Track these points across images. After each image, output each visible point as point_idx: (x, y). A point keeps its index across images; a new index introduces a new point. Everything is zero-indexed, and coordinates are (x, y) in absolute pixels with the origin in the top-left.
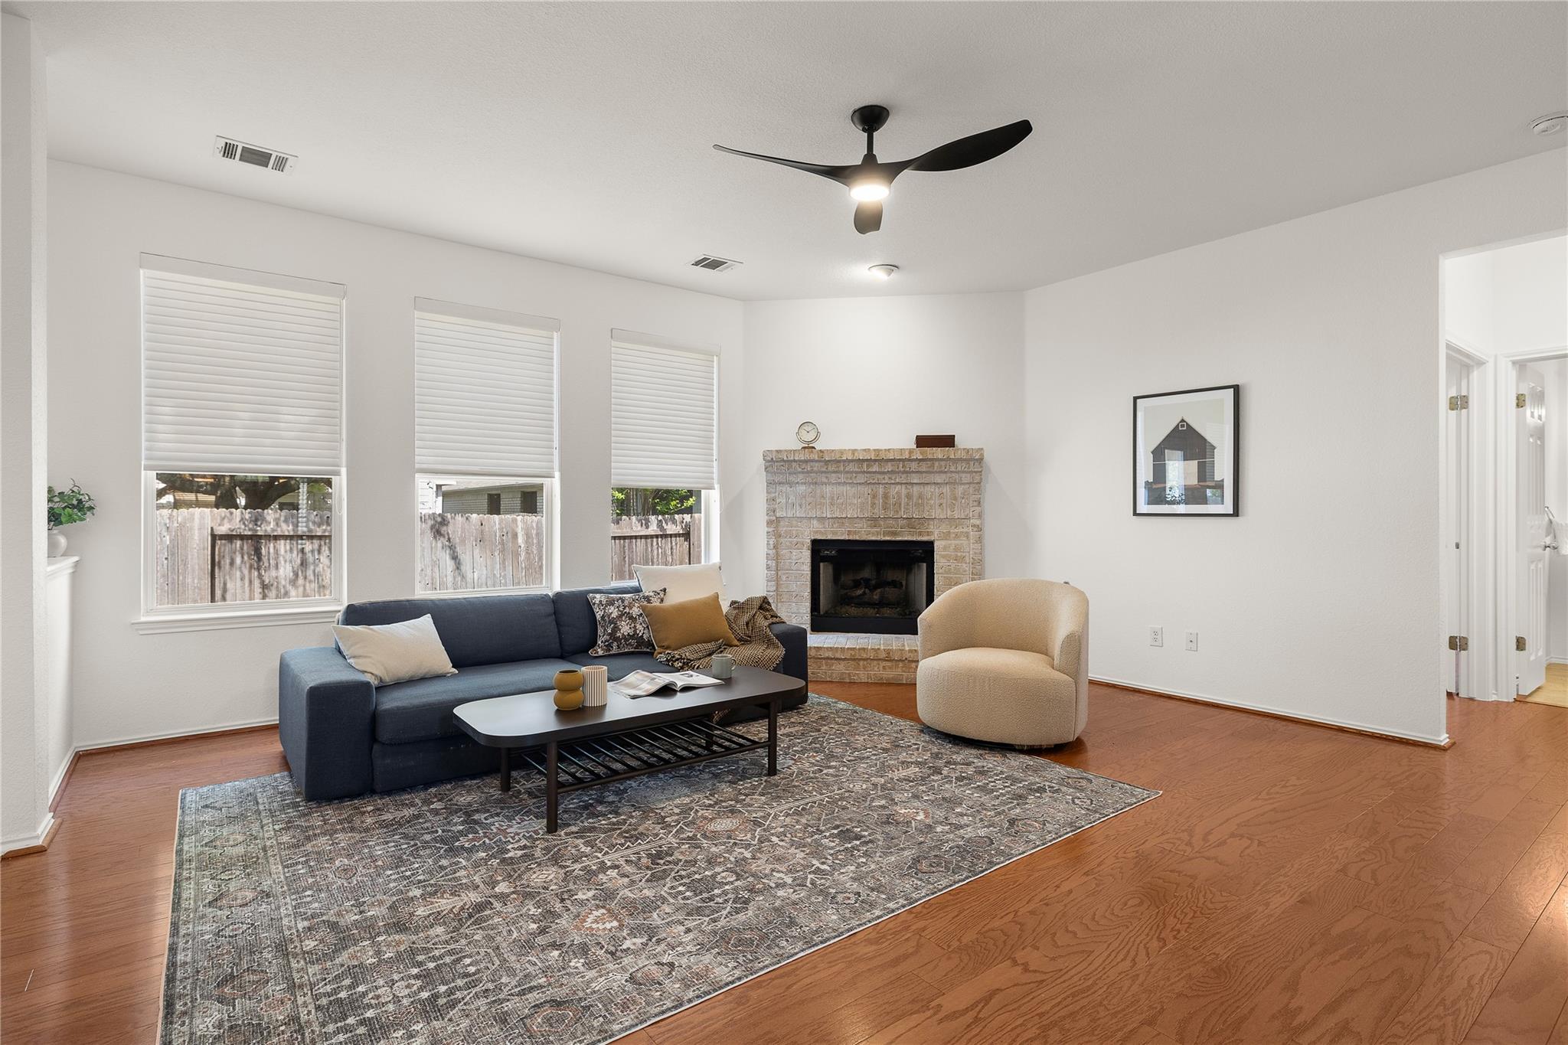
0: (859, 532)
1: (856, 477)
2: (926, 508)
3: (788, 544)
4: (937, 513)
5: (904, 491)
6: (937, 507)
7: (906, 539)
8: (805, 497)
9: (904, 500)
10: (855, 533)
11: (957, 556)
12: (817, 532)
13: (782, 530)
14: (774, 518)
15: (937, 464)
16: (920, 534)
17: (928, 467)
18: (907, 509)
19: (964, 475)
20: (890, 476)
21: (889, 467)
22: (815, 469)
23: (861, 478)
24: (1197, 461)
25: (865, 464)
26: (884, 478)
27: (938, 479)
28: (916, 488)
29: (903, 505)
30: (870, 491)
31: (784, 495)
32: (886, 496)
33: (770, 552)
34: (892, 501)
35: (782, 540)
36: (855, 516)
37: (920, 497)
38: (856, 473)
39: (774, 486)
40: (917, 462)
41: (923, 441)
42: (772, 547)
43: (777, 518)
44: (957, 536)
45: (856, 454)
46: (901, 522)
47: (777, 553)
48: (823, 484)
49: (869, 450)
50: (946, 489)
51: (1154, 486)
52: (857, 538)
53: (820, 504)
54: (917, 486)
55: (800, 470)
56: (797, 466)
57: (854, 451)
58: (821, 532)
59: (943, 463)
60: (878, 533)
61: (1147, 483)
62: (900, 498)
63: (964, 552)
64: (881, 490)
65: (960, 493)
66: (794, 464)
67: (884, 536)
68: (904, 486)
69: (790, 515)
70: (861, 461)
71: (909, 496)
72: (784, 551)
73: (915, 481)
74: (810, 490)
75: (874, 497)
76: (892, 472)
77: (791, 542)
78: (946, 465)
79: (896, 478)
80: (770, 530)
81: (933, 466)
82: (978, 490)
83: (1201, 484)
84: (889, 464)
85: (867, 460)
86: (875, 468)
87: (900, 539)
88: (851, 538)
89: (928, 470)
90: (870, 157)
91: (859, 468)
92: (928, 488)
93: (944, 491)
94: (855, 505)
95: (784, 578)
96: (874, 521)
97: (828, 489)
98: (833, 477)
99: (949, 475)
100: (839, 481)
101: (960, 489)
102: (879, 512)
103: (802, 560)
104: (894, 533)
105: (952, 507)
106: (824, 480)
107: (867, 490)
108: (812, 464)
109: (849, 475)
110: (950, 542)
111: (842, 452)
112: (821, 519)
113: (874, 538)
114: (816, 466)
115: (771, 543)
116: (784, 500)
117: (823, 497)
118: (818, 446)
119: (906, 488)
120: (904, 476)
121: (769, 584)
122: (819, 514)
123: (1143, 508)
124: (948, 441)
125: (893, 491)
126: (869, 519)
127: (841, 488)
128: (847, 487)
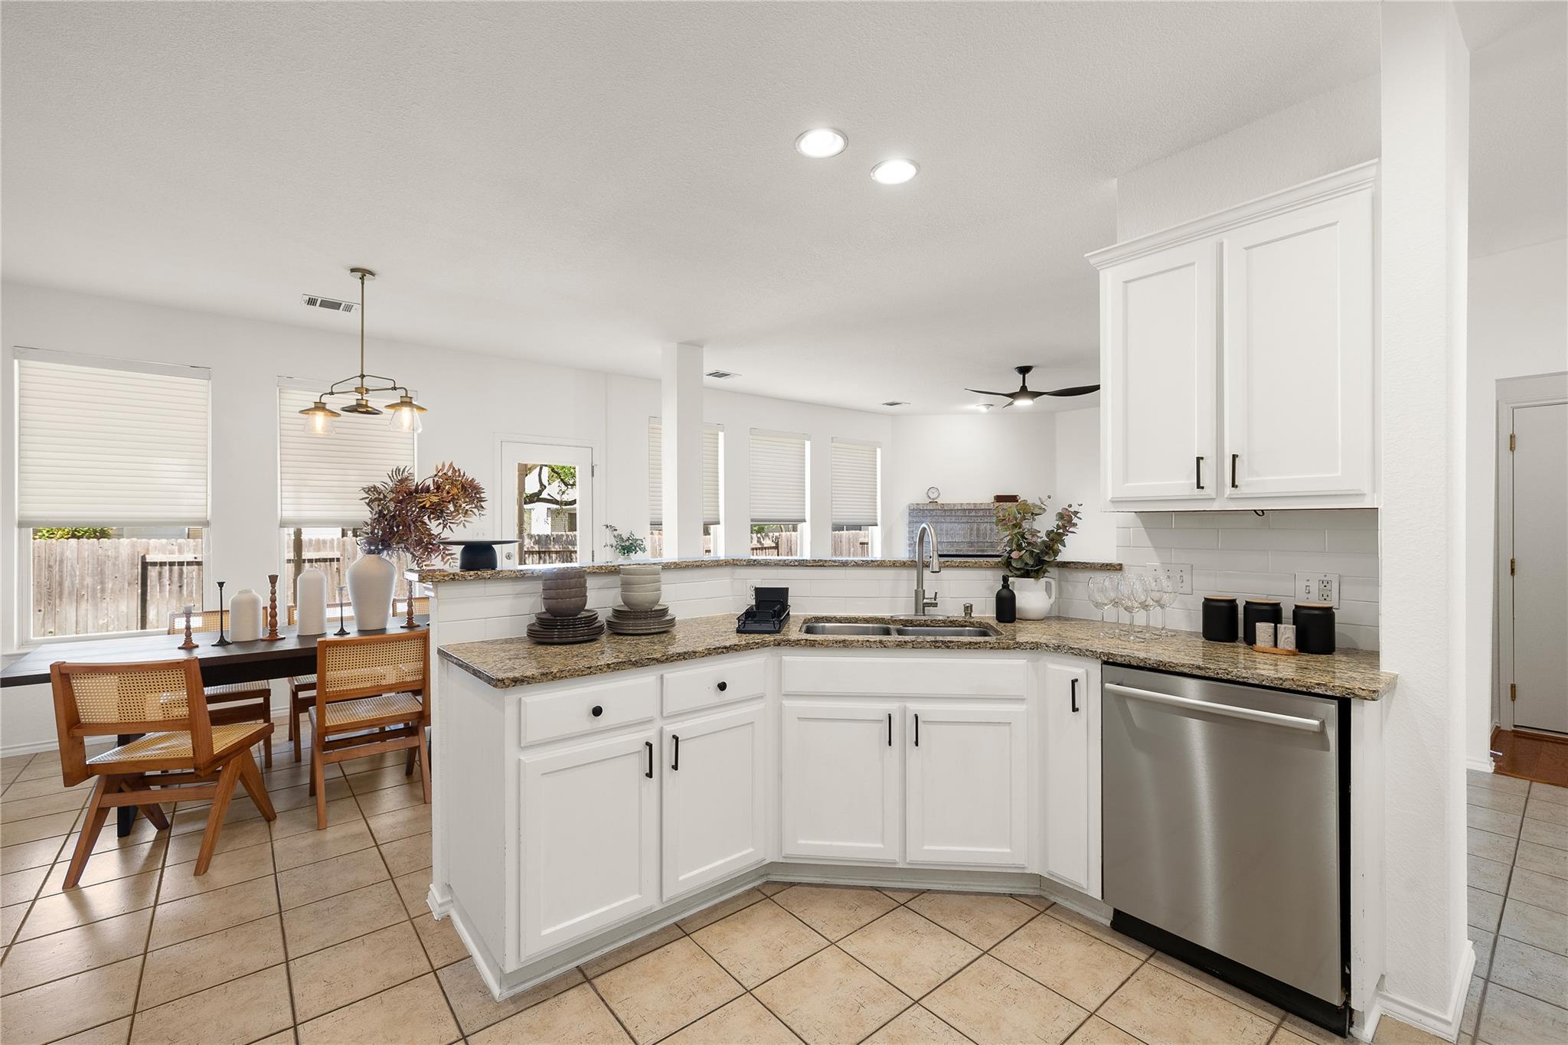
1: (961, 519)
5: (988, 527)
7: (989, 554)
9: (988, 532)
10: (960, 551)
20: (980, 518)
21: (981, 513)
23: (965, 520)
25: (967, 512)
26: (977, 519)
29: (988, 535)
32: (978, 529)
34: (982, 532)
36: (960, 541)
38: (962, 516)
39: (912, 524)
41: (999, 499)
46: (986, 544)
48: (942, 522)
49: (970, 503)
52: (961, 554)
55: (928, 514)
57: (962, 504)
60: (973, 551)
62: (986, 530)
64: (975, 526)
66: (928, 511)
67: (977, 552)
68: (989, 524)
70: (970, 510)
71: (991, 530)
75: (971, 530)
76: (983, 516)
79: (983, 519)
84: (981, 511)
85: (968, 509)
86: (973, 514)
87: (985, 554)
88: (957, 554)
90: (1024, 388)
91: (964, 514)
94: (960, 535)
96: (971, 544)
97: (944, 526)
98: (948, 519)
100: (953, 521)
102: (974, 539)
104: (982, 551)
106: (944, 520)
107: (968, 526)
108: (935, 511)
109: (957, 518)
111: (954, 504)
113: (971, 554)
114: (938, 513)
118: (940, 501)
120: (989, 518)
124: (1013, 499)
125: (982, 526)
126: (969, 543)
127: (952, 524)
128: (956, 524)
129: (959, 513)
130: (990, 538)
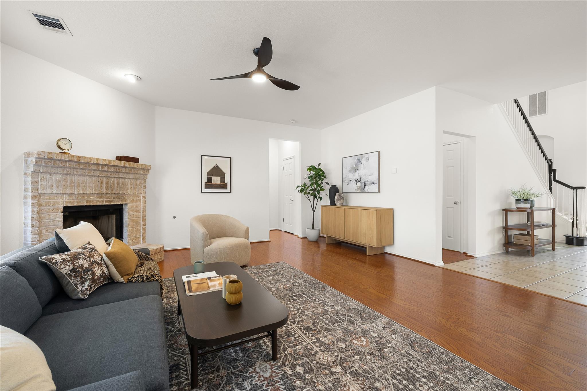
0: (93, 201)
1: (93, 173)
2: (125, 189)
3: (47, 210)
4: (130, 191)
5: (116, 181)
6: (130, 189)
7: (116, 203)
8: (60, 182)
9: (116, 185)
10: (91, 202)
11: (136, 210)
12: (68, 202)
13: (43, 201)
14: (37, 194)
15: (133, 170)
16: (122, 201)
17: (130, 171)
18: (117, 189)
19: (141, 176)
20: (111, 173)
21: (112, 169)
22: (72, 166)
23: (97, 173)
24: (220, 177)
25: (101, 167)
26: (108, 174)
27: (131, 176)
28: (121, 180)
29: (115, 188)
30: (99, 180)
31: (45, 180)
32: (107, 183)
33: (35, 216)
34: (110, 186)
35: (42, 208)
36: (92, 193)
37: (123, 184)
38: (94, 170)
39: (37, 174)
40: (125, 168)
42: (36, 212)
43: (39, 194)
44: (136, 202)
45: (99, 161)
46: (113, 195)
47: (40, 217)
48: (74, 175)
49: (105, 159)
50: (133, 181)
51: (208, 184)
52: (92, 204)
53: (71, 186)
54: (122, 179)
55: (61, 166)
56: (60, 163)
57: (98, 159)
58: (70, 202)
59: (135, 170)
60: (103, 201)
61: (205, 182)
62: (114, 184)
63: (139, 208)
64: (105, 180)
65: (138, 183)
66: (58, 162)
67: (105, 203)
68: (116, 179)
69: (49, 192)
70: (103, 165)
71: (118, 184)
72: (44, 215)
73: (122, 177)
74: (64, 178)
75: (102, 183)
76: (113, 172)
77: (49, 209)
78: (136, 171)
79: (113, 175)
80: (35, 202)
81: (131, 170)
82: (145, 182)
83: (221, 183)
84: (113, 167)
85: (102, 164)
86: (106, 169)
87: (113, 203)
88: (88, 204)
89: (129, 172)
91: (97, 168)
92: (126, 180)
93: (133, 182)
94: (91, 187)
95: (44, 231)
96: (101, 195)
97: (75, 178)
98: (81, 172)
99: (136, 175)
100: (84, 174)
101: (139, 181)
102: (104, 191)
103: (57, 219)
104: (111, 201)
105: (135, 188)
106: (75, 173)
107: (98, 179)
108: (69, 163)
109: (90, 171)
110: (134, 204)
111: (91, 159)
112: (71, 195)
113: (100, 204)
114: (73, 165)
115: (35, 210)
116: (45, 183)
117: (73, 182)
118: (72, 152)
119: (117, 180)
120: (117, 174)
121: (34, 236)
122: (70, 192)
123: (204, 190)
124: (136, 160)
125: (111, 181)
126: (98, 194)
127: (84, 178)
128: (88, 178)
129: (93, 167)
130: (117, 190)
